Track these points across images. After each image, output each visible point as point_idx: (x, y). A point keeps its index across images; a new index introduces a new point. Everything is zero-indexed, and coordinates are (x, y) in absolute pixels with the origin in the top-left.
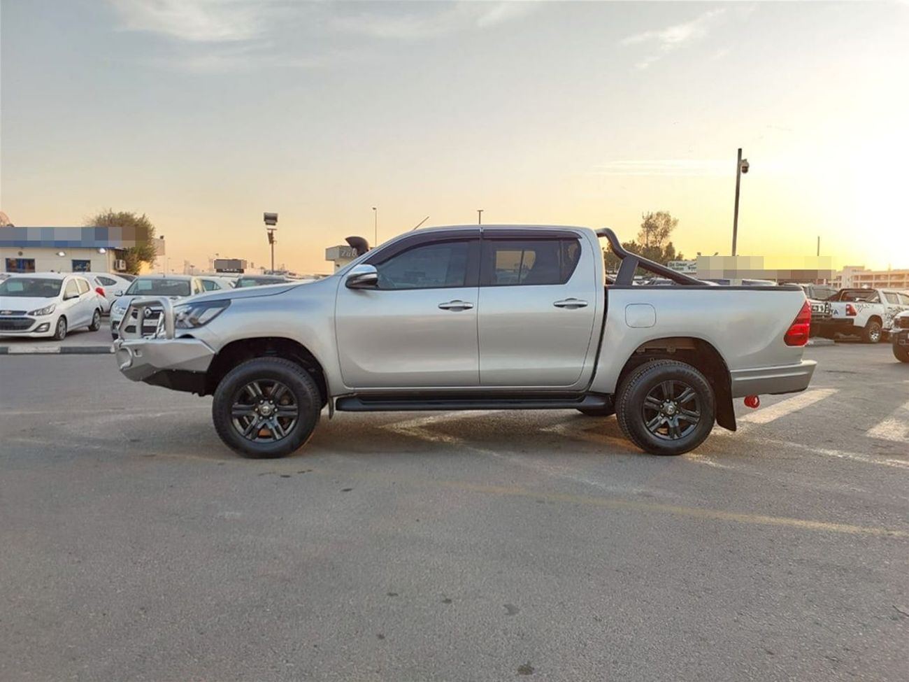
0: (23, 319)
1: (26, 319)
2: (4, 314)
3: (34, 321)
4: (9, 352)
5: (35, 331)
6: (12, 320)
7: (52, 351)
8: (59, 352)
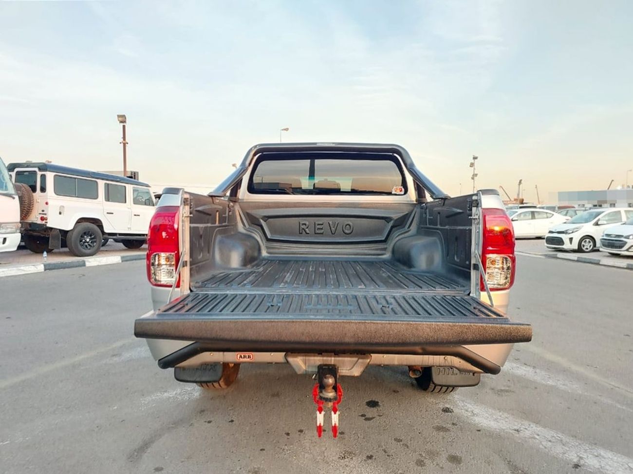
0: (620, 241)
1: (622, 241)
2: (611, 237)
3: (626, 243)
4: (601, 263)
5: (627, 250)
6: (614, 242)
7: (621, 266)
8: (625, 267)
